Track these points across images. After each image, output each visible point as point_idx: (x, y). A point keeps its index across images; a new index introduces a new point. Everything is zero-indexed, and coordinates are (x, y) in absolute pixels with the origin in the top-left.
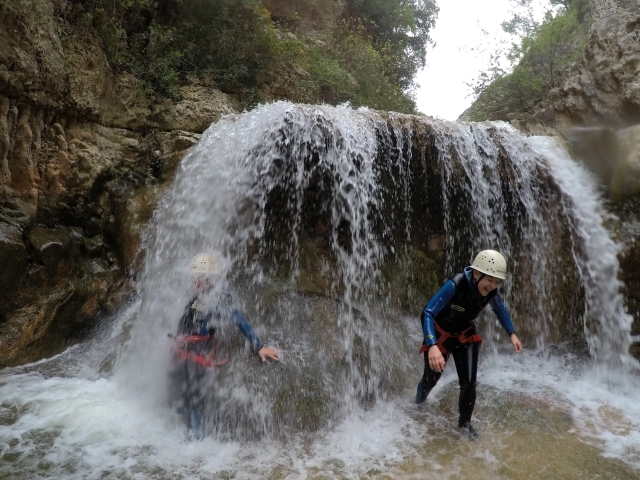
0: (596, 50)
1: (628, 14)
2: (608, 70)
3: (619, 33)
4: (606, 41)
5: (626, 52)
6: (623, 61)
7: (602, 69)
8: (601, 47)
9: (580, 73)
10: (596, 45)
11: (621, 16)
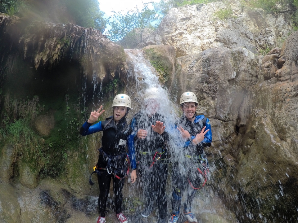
0: (165, 26)
1: (183, 15)
2: (170, 35)
3: (177, 21)
4: (170, 23)
5: (179, 29)
6: (177, 32)
7: (167, 35)
8: (167, 25)
9: (155, 36)
10: (165, 24)
11: (179, 15)
